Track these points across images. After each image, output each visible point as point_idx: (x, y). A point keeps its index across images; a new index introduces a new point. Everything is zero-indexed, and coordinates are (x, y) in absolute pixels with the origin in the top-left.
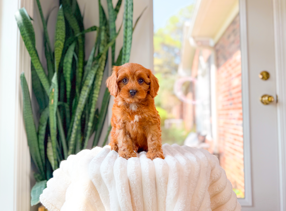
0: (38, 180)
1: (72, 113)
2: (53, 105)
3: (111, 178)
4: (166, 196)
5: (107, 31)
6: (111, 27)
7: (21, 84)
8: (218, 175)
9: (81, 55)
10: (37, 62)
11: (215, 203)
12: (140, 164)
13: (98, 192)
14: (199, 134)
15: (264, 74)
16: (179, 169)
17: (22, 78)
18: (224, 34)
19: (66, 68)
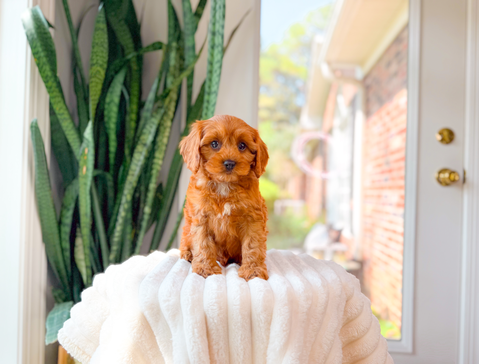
0: (60, 300)
1: (118, 189)
2: (86, 177)
3: (176, 311)
4: (268, 344)
5: (181, 50)
6: (188, 43)
7: (33, 139)
8: (357, 309)
9: (135, 91)
10: (59, 102)
11: (350, 355)
12: (226, 288)
13: (153, 332)
14: (330, 228)
15: (446, 134)
16: (292, 301)
17: (34, 129)
18: (380, 60)
19: (109, 112)
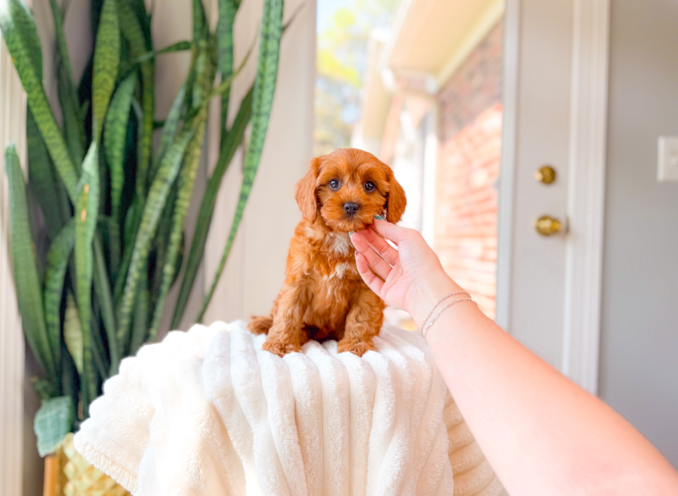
0: (45, 395)
2: (85, 224)
5: (212, 52)
6: (223, 44)
9: (148, 106)
10: (48, 120)
15: (548, 172)
17: (10, 157)
18: (460, 69)
